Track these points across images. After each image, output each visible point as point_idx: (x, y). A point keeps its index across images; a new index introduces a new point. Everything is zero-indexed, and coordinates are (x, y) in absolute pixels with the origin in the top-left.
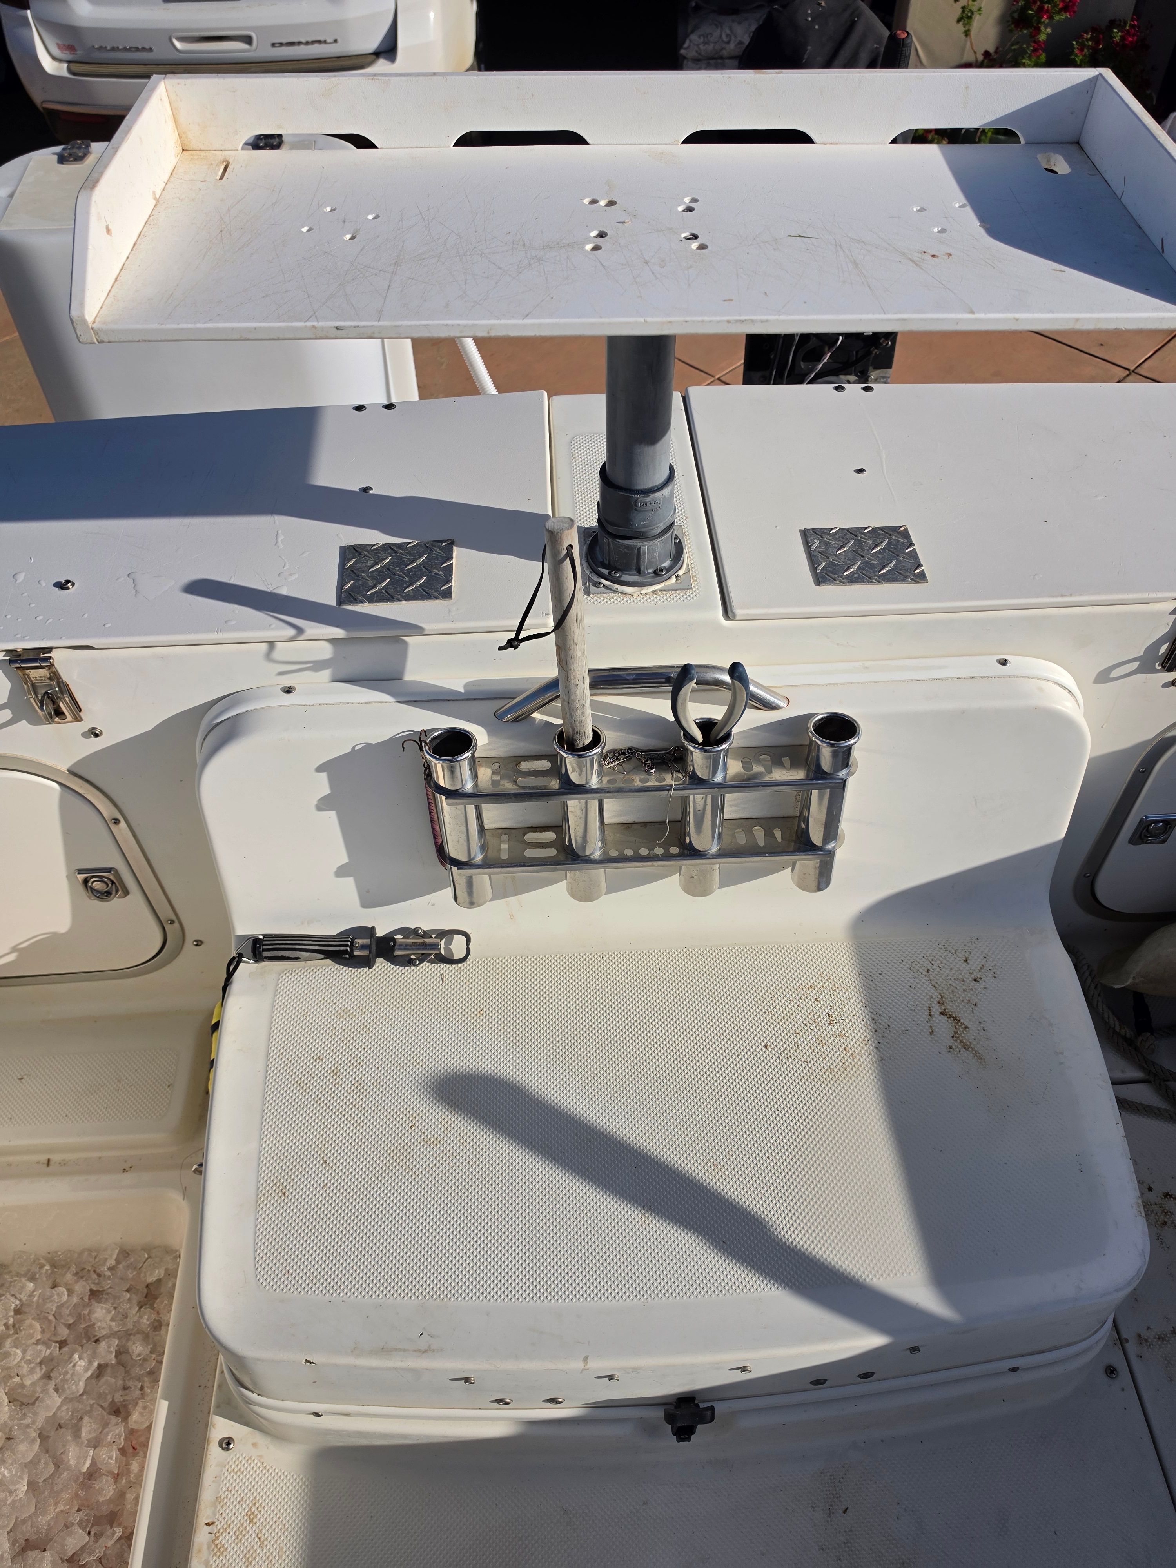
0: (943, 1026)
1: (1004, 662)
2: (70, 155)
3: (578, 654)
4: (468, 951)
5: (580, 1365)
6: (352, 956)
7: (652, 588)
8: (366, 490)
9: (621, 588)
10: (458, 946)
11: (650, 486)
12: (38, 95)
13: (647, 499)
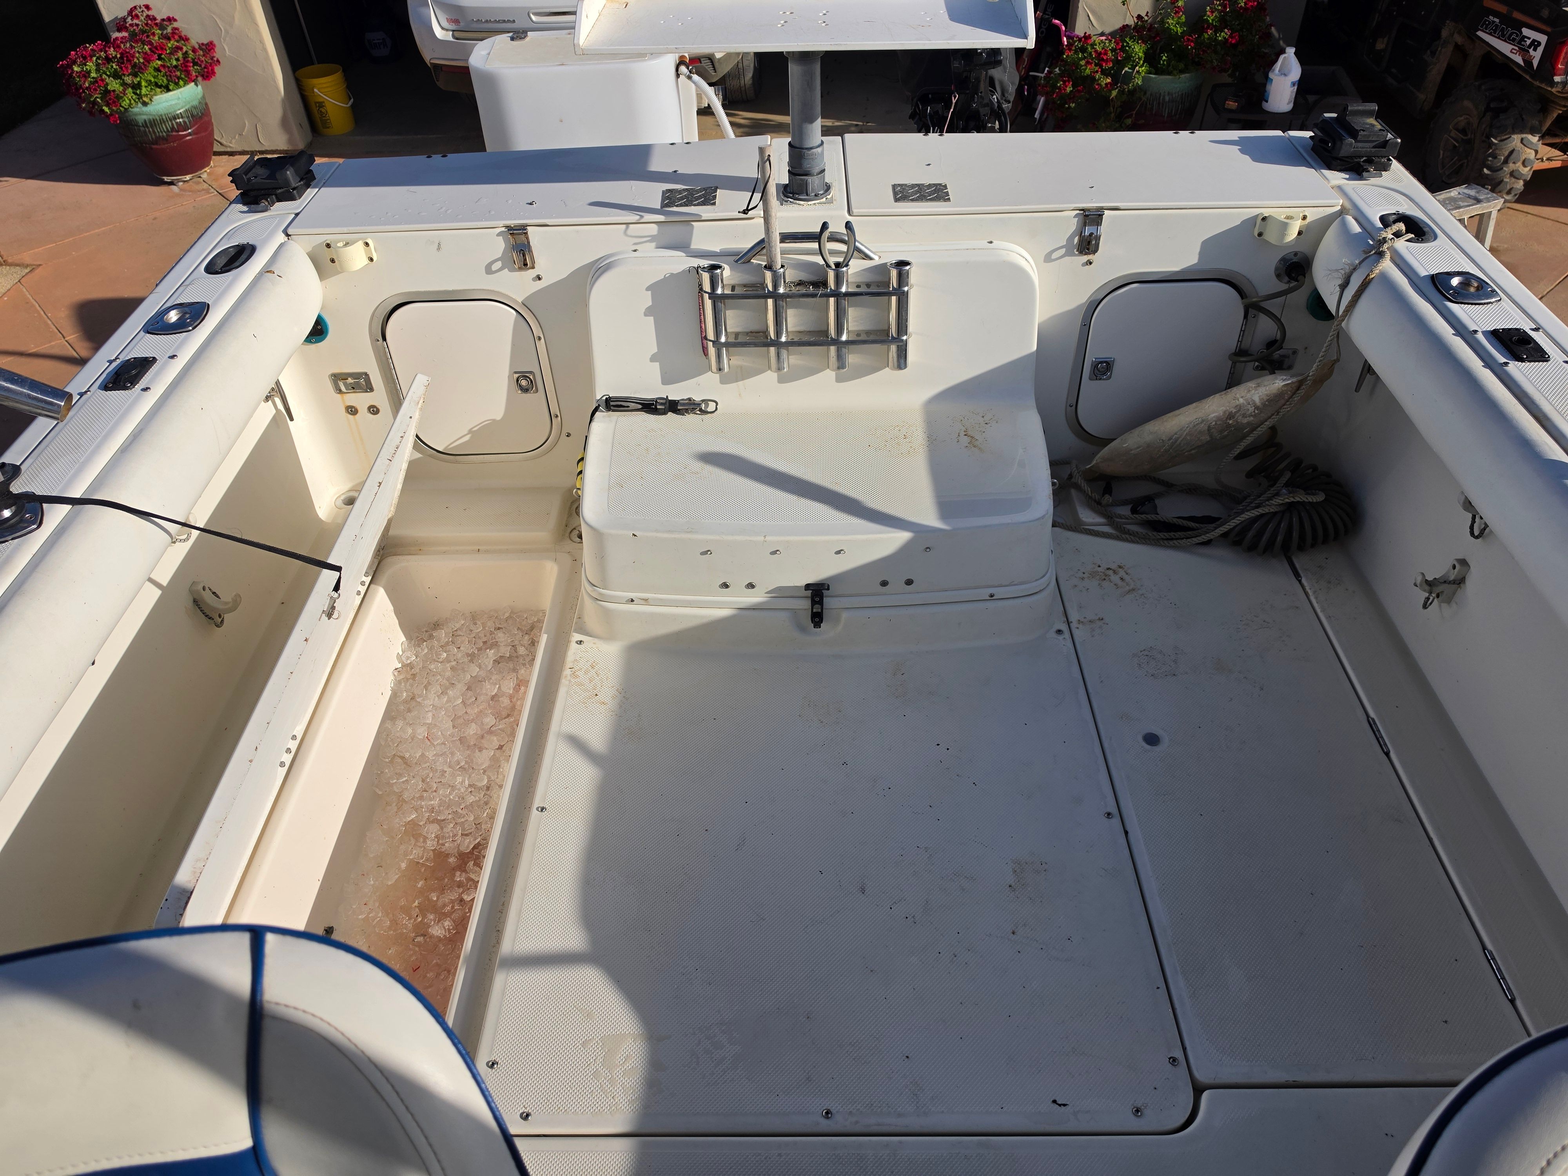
0: (965, 440)
1: (991, 242)
2: (517, 37)
3: (773, 214)
4: (716, 409)
5: (763, 538)
6: (656, 409)
7: (813, 202)
8: (675, 171)
9: (798, 202)
10: (711, 407)
11: (811, 146)
12: (429, 55)
13: (809, 152)
